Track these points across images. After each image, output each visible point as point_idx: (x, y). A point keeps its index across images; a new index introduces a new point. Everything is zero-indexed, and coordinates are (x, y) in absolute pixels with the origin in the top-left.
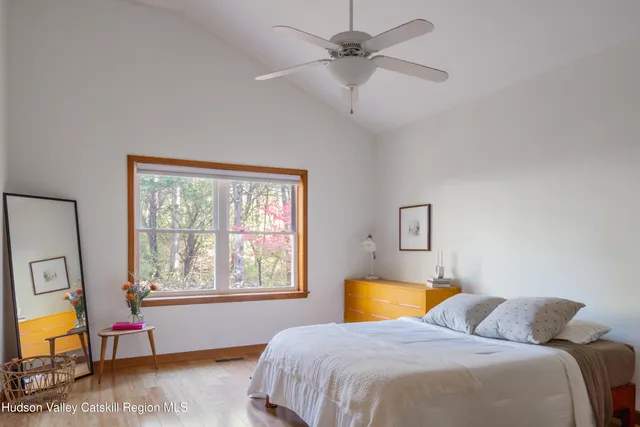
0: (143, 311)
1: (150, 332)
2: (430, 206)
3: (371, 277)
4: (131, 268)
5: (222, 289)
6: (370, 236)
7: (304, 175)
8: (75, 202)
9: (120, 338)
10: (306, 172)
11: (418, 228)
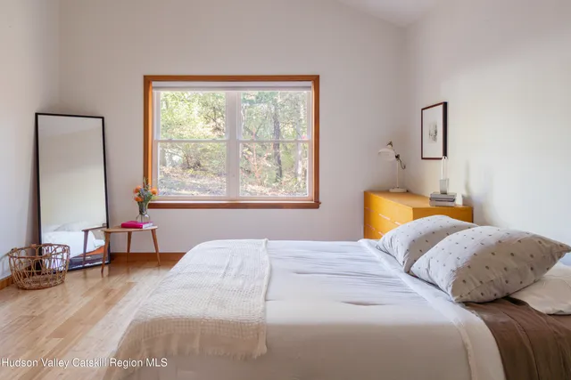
0: (149, 212)
1: (153, 231)
2: (445, 105)
3: (396, 190)
4: (146, 175)
5: (233, 196)
6: (390, 144)
7: (315, 80)
8: (103, 118)
9: (133, 234)
10: (318, 76)
11: (436, 132)
